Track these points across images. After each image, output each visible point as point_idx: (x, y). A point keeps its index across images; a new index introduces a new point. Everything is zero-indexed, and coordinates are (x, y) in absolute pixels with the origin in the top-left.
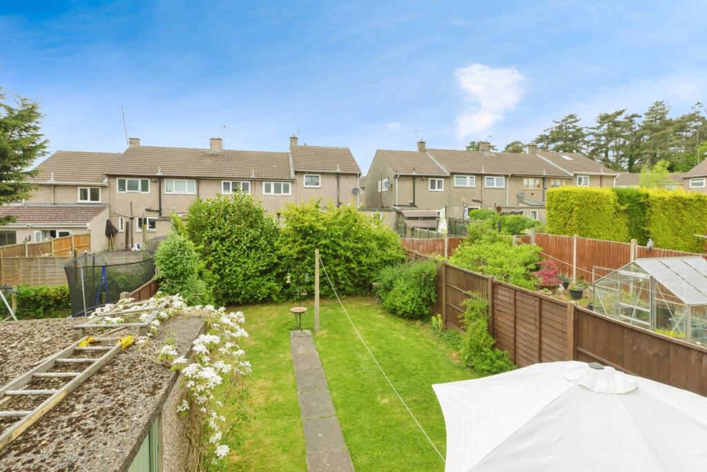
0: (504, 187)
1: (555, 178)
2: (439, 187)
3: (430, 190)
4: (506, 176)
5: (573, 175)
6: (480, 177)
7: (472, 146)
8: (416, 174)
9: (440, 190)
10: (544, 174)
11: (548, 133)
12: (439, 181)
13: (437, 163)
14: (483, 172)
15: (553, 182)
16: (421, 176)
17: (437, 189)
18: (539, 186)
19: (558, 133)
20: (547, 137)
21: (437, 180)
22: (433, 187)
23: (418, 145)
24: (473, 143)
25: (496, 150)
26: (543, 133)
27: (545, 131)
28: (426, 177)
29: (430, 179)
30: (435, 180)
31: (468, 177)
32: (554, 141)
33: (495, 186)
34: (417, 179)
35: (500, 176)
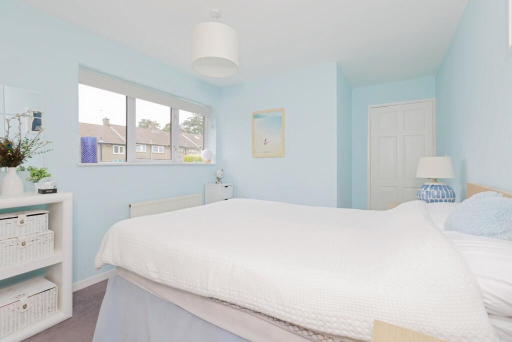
0: (163, 153)
1: (191, 148)
2: (121, 152)
3: (114, 153)
4: (165, 146)
5: (199, 147)
6: (149, 147)
7: (144, 122)
8: (103, 142)
9: (122, 153)
10: (186, 146)
11: (189, 120)
12: (121, 148)
13: (119, 134)
14: (151, 143)
15: (190, 151)
16: (107, 144)
17: (119, 153)
18: (183, 153)
19: (195, 121)
20: (189, 122)
21: (119, 147)
22: (116, 151)
23: (103, 121)
24: (144, 120)
25: (160, 127)
26: (187, 119)
27: (188, 118)
28: (110, 144)
29: (114, 146)
30: (117, 147)
31: (141, 146)
32: (193, 125)
33: (159, 152)
34: (103, 146)
35: (161, 146)
